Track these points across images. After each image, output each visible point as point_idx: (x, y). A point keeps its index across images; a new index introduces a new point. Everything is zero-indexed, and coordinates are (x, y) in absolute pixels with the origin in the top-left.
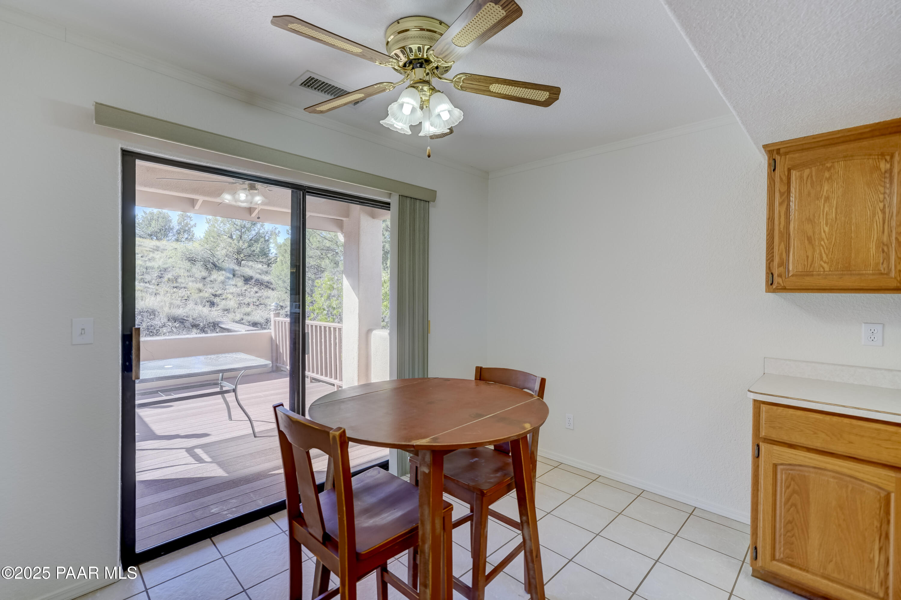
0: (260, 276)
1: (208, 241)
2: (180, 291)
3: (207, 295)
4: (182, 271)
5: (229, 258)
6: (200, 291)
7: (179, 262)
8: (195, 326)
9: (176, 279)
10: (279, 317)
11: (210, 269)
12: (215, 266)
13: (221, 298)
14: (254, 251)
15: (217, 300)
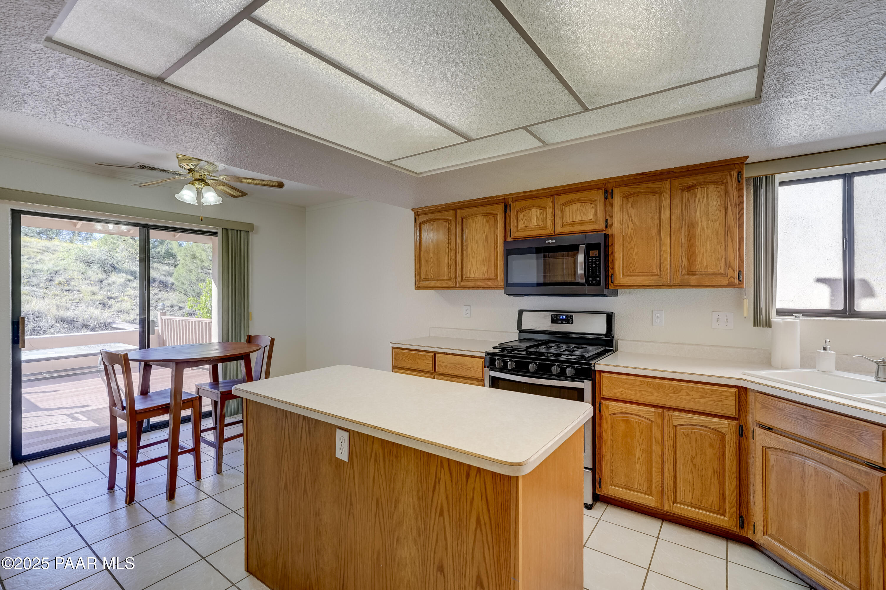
0: (165, 278)
1: (107, 242)
2: (71, 294)
3: (100, 298)
4: (76, 273)
5: (130, 259)
6: (94, 293)
7: (72, 264)
8: (85, 326)
9: (68, 282)
10: (166, 315)
11: (107, 271)
12: (114, 268)
13: (116, 300)
14: (159, 253)
15: (112, 302)
